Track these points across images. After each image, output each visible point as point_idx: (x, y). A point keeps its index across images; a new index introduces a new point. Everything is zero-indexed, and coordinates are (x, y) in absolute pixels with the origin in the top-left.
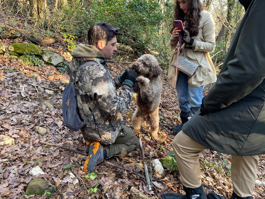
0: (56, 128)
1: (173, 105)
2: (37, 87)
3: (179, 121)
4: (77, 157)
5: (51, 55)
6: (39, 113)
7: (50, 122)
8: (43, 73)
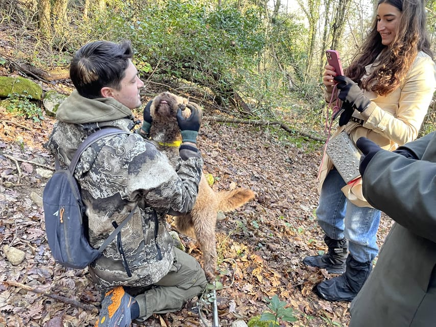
0: (45, 249)
1: (277, 196)
2: (20, 163)
3: (287, 232)
4: (78, 318)
5: (60, 100)
6: (15, 217)
7: (35, 236)
8: (41, 134)
